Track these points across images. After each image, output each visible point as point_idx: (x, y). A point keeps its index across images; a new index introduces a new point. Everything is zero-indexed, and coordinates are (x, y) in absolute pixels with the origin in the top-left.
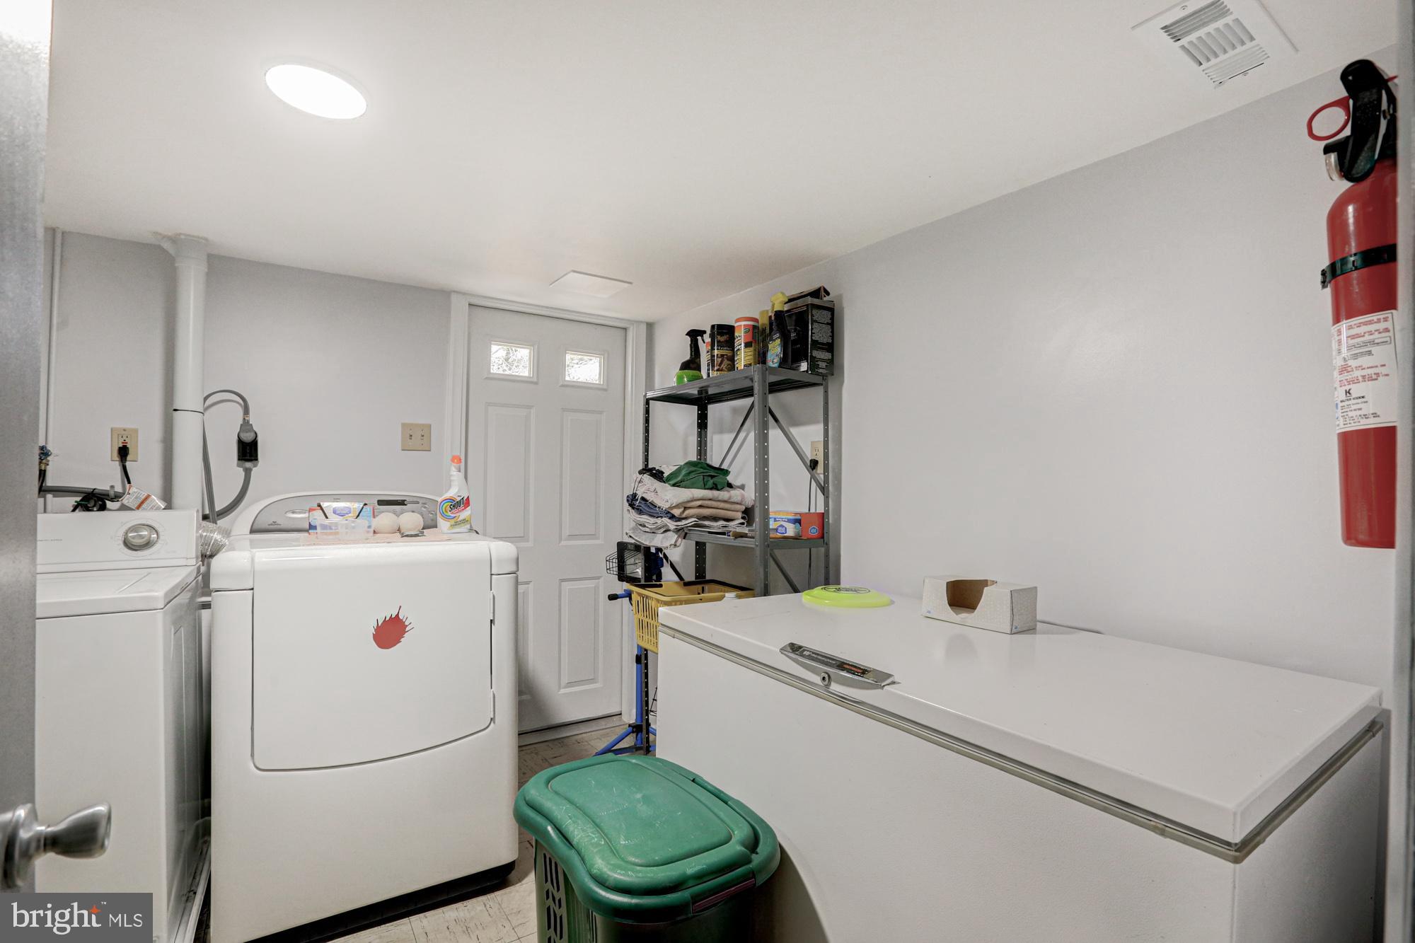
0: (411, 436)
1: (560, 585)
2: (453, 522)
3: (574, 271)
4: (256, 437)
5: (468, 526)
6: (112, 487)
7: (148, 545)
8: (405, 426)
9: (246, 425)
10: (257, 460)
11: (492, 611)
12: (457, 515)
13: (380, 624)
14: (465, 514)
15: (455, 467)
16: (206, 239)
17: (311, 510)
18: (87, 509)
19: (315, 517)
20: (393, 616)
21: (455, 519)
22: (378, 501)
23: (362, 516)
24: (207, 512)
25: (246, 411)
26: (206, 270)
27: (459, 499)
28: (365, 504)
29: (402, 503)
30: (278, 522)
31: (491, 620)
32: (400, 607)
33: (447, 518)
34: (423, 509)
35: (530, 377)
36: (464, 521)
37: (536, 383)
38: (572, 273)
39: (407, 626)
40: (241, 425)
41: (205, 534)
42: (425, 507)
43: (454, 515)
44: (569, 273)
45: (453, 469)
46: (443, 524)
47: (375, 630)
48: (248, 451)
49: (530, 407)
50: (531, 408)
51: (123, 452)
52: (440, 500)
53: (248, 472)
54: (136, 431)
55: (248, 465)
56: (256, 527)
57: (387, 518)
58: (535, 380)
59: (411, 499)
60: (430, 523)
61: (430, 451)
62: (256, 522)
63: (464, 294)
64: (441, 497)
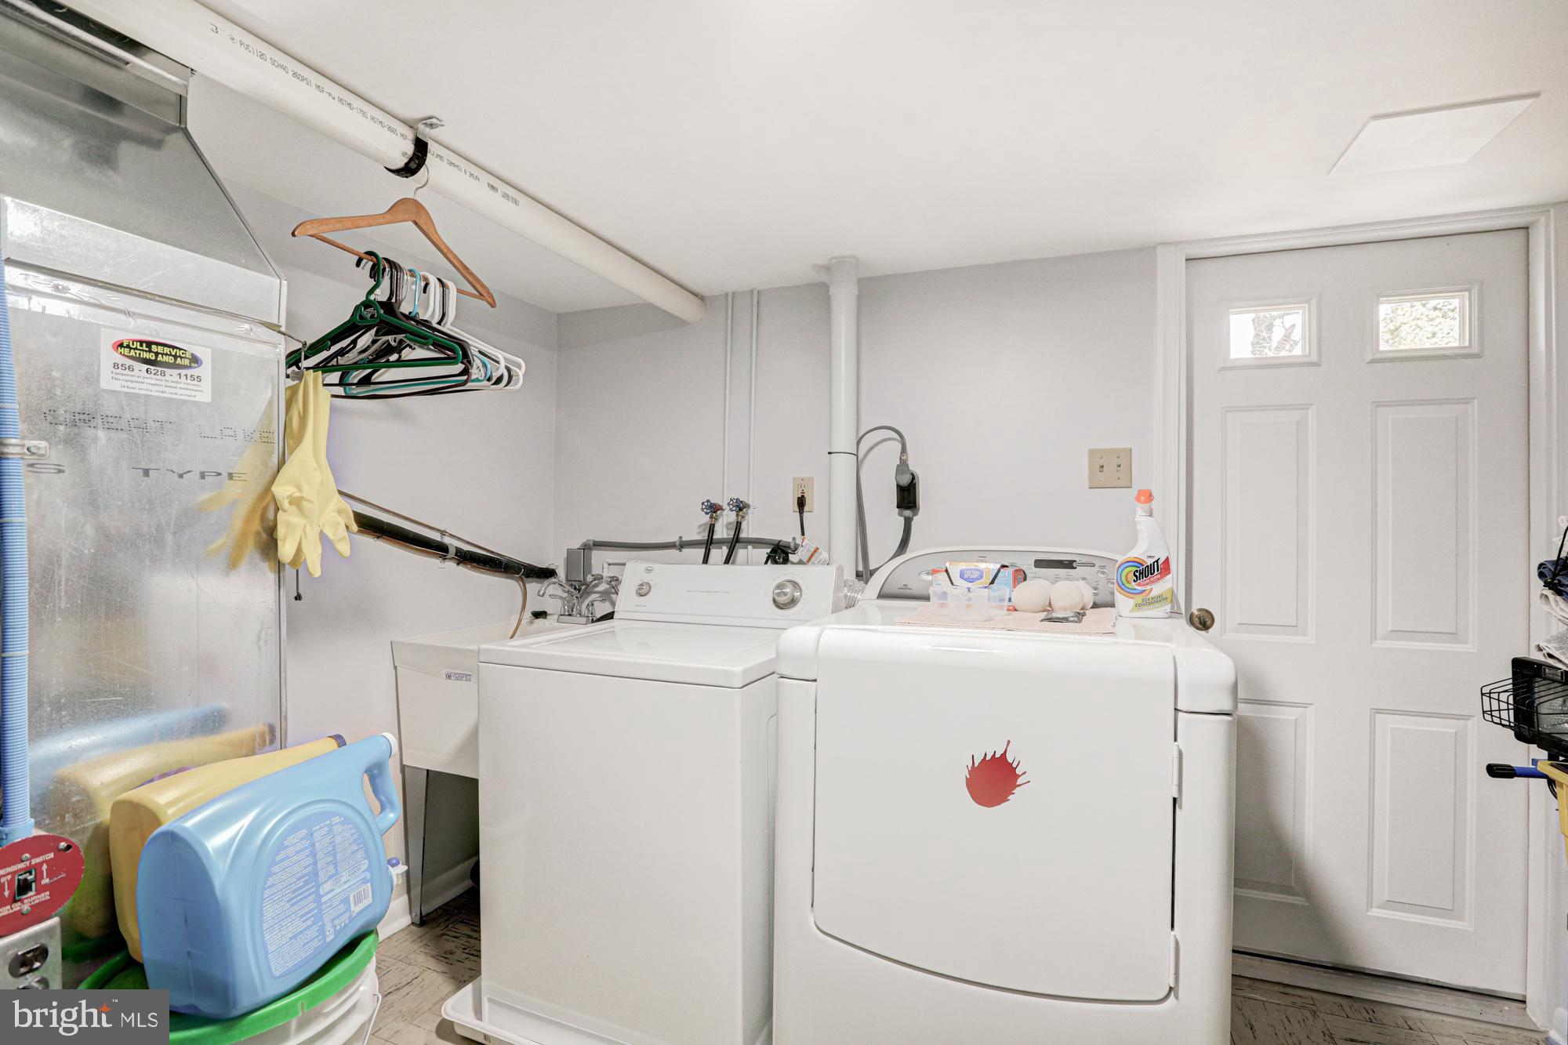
0: (1102, 467)
1: (1373, 722)
2: (1139, 599)
3: (1376, 117)
4: (913, 478)
5: (1168, 608)
6: (794, 539)
7: (793, 602)
8: (1093, 453)
9: (903, 466)
10: (916, 507)
11: (1176, 781)
12: (1148, 587)
13: (976, 765)
14: (1159, 587)
15: (1142, 508)
16: (854, 257)
17: (935, 572)
18: (775, 562)
19: (938, 582)
20: (998, 755)
21: (1145, 594)
22: (1036, 561)
23: (999, 584)
24: (861, 568)
25: (904, 450)
26: (857, 293)
27: (1150, 562)
28: (1003, 566)
29: (1069, 565)
30: (909, 586)
31: (1175, 800)
32: (1009, 742)
33: (1131, 593)
34: (1100, 575)
35: (1306, 356)
36: (1160, 599)
37: (1317, 364)
38: (1373, 124)
39: (1019, 776)
40: (898, 466)
41: (849, 594)
42: (1103, 573)
43: (1140, 588)
44: (1365, 125)
45: (1140, 512)
46: (1124, 603)
47: (970, 772)
48: (907, 497)
49: (1306, 407)
50: (1307, 409)
51: (801, 503)
52: (1121, 559)
53: (908, 523)
54: (811, 480)
55: (908, 513)
56: (886, 590)
57: (1040, 587)
58: (1314, 358)
59: (1084, 560)
60: (1103, 597)
61: (1131, 487)
62: (885, 586)
63: (1176, 244)
64: (1124, 555)
